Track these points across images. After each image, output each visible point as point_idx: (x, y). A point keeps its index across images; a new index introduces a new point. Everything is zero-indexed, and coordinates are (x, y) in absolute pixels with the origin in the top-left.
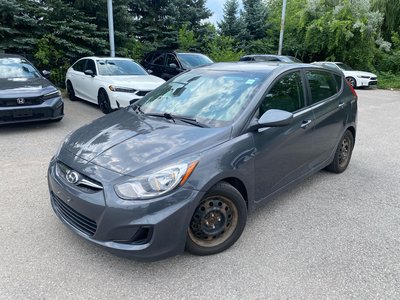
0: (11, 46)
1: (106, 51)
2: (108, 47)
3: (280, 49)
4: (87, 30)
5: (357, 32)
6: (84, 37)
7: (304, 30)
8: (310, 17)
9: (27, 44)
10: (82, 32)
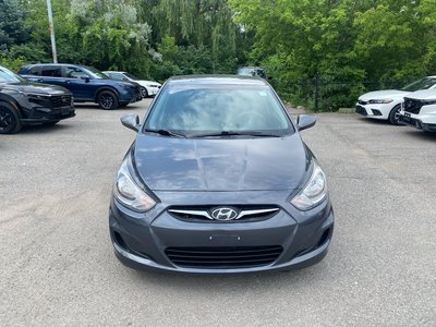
3: (55, 56)
5: (132, 41)
7: (79, 36)
8: (82, 23)
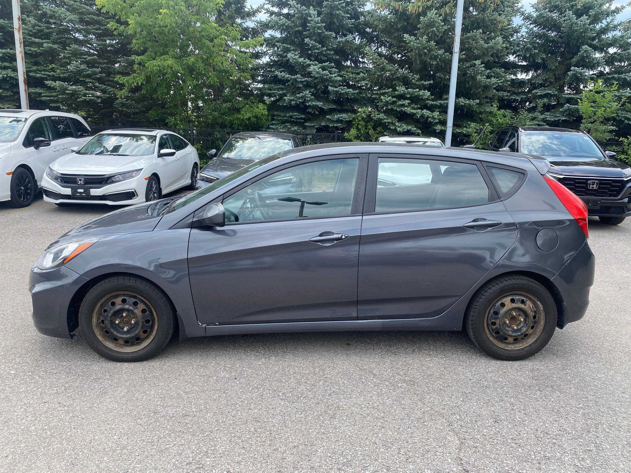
0: (323, 124)
1: (439, 128)
2: (444, 123)
4: (415, 100)
6: (409, 110)
9: (339, 121)
10: (407, 102)
